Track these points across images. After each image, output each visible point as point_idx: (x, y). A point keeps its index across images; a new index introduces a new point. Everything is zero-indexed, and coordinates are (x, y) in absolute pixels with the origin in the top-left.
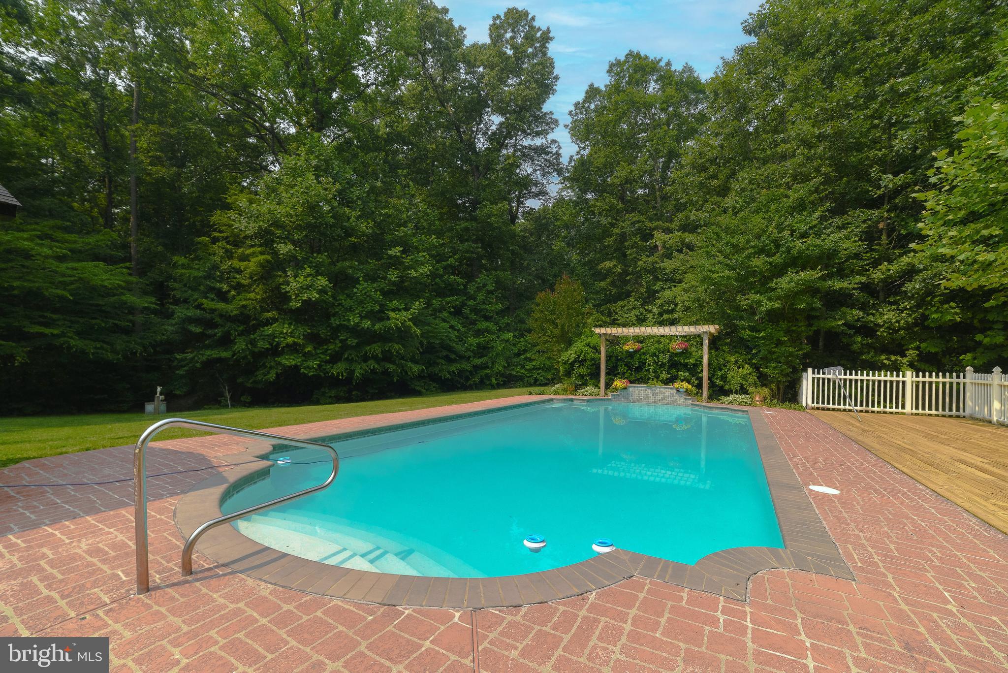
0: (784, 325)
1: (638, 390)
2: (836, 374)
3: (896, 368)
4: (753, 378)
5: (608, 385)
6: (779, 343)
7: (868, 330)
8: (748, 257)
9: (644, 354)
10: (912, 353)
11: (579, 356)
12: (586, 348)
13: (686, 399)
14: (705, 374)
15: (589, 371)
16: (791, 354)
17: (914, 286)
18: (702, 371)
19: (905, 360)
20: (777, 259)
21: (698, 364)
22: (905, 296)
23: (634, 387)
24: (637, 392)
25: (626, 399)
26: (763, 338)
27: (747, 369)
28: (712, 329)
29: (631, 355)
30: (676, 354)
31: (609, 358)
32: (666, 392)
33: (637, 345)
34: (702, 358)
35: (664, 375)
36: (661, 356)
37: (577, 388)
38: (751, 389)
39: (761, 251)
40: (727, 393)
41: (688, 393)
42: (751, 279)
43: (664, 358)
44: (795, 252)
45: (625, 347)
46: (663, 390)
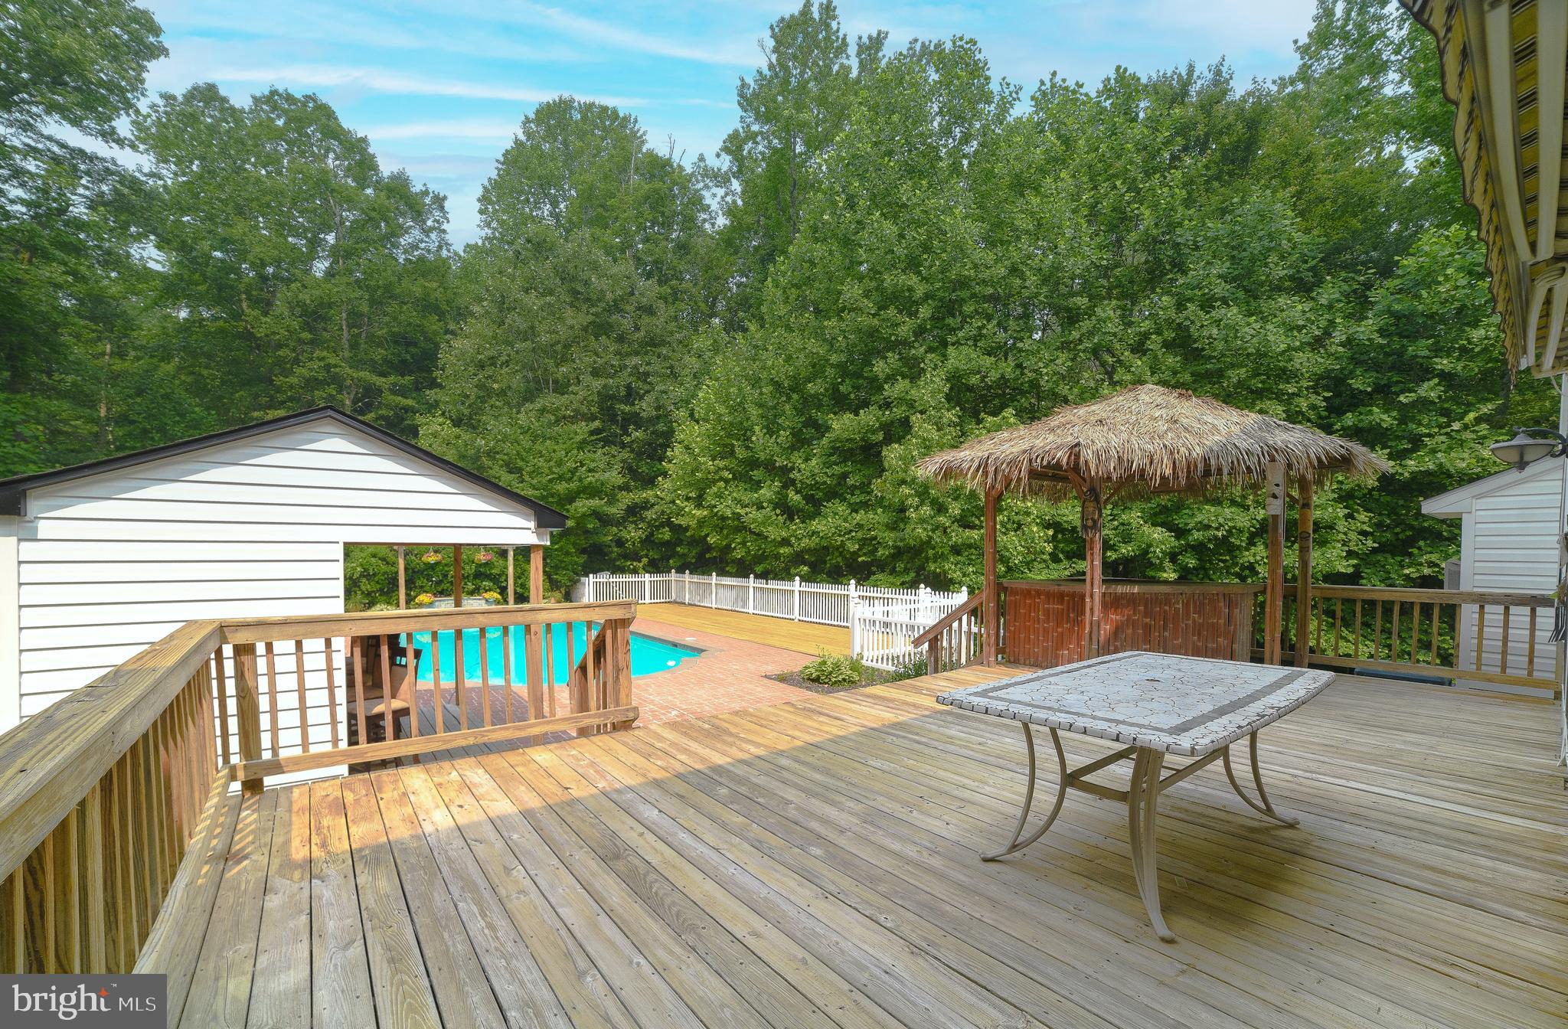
0: (572, 539)
1: (445, 604)
2: (604, 578)
3: (635, 572)
5: (410, 601)
6: (567, 553)
7: (620, 543)
8: (550, 481)
9: (446, 565)
10: (645, 560)
11: (366, 570)
12: (373, 560)
14: (511, 582)
15: (378, 586)
16: (576, 563)
17: (650, 514)
18: (506, 580)
19: (641, 565)
20: (573, 486)
21: (504, 573)
22: (643, 520)
23: (439, 600)
24: (443, 606)
26: (556, 550)
29: (432, 567)
30: (480, 565)
31: (406, 569)
32: (475, 602)
33: (438, 557)
34: (506, 568)
35: (470, 586)
37: (366, 607)
39: (561, 478)
41: (497, 601)
42: (550, 499)
43: (469, 569)
44: (586, 482)
45: (424, 559)
46: (471, 602)
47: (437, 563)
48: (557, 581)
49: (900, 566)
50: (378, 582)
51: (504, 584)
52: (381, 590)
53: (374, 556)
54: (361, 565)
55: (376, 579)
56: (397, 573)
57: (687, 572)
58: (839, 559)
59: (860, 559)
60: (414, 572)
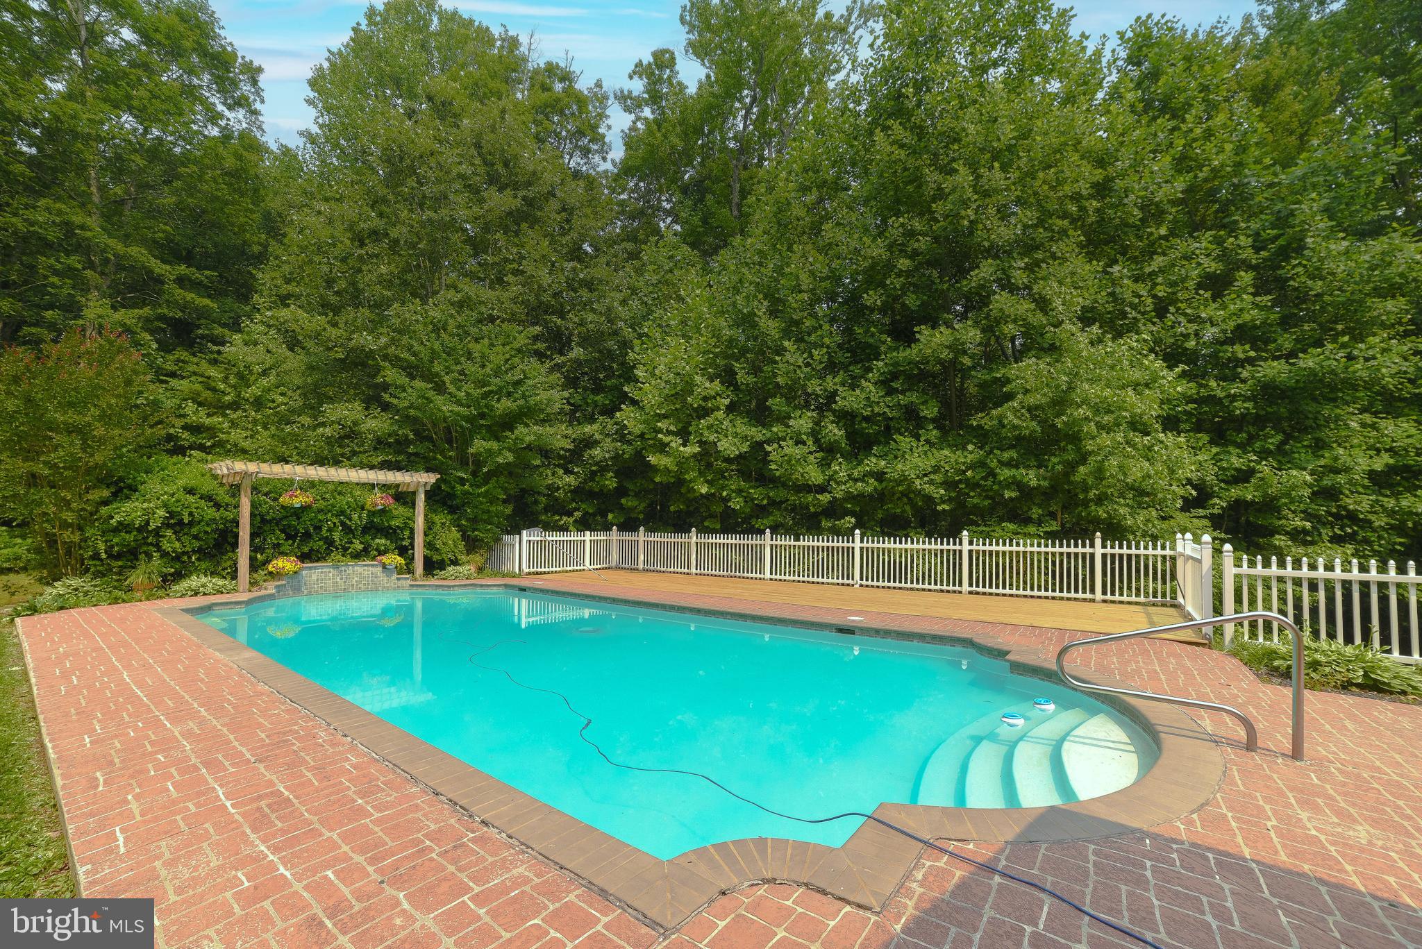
1: (317, 574)
2: (539, 535)
4: (462, 545)
5: (256, 569)
9: (320, 511)
10: (577, 515)
12: (191, 499)
13: (398, 579)
14: (420, 541)
15: (196, 544)
18: (412, 538)
19: (571, 521)
21: (407, 526)
23: (310, 568)
24: (314, 577)
25: (297, 589)
26: (479, 495)
27: (455, 534)
28: (432, 478)
29: (298, 513)
30: (372, 514)
31: (252, 515)
32: (363, 571)
33: (306, 498)
34: (412, 519)
35: (357, 546)
36: (355, 516)
37: (168, 581)
38: (463, 558)
40: (442, 565)
41: (399, 569)
45: (284, 500)
46: (360, 569)
47: (305, 508)
48: (476, 540)
49: (1036, 512)
50: (196, 537)
51: (406, 543)
52: (200, 550)
53: (191, 492)
54: (165, 506)
55: (194, 531)
56: (236, 523)
57: (642, 528)
58: (908, 508)
59: (939, 508)
60: (263, 521)
